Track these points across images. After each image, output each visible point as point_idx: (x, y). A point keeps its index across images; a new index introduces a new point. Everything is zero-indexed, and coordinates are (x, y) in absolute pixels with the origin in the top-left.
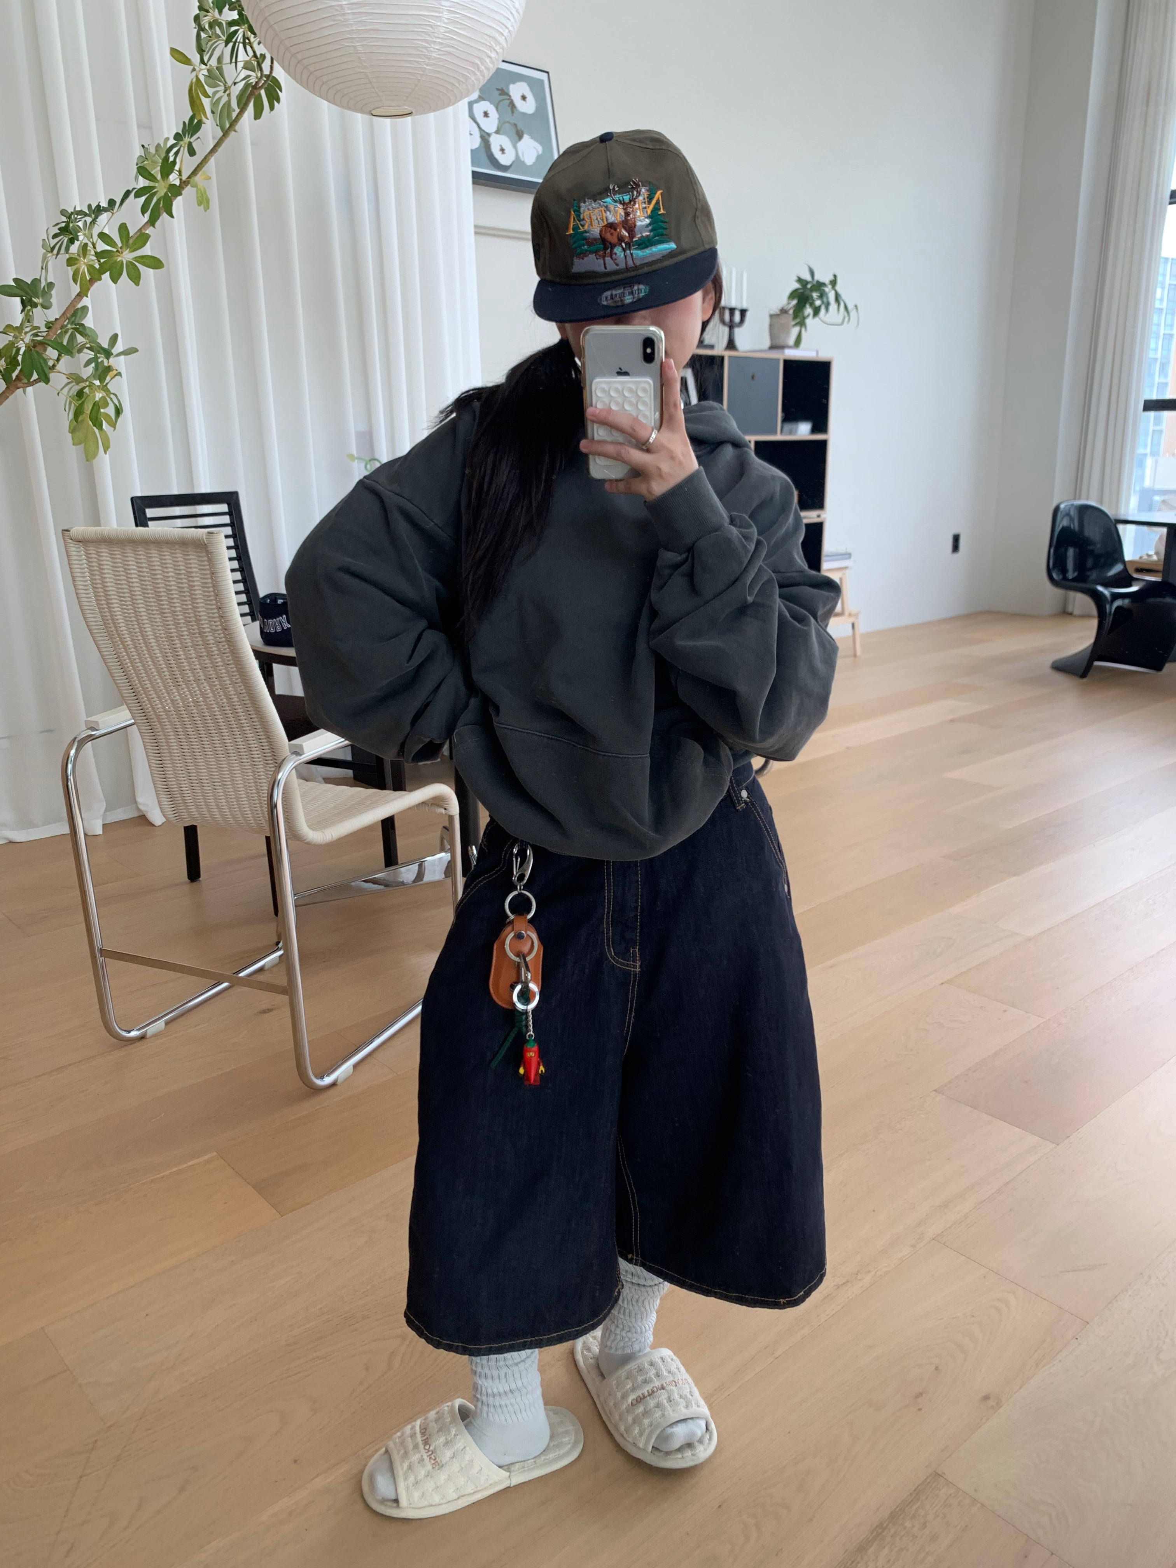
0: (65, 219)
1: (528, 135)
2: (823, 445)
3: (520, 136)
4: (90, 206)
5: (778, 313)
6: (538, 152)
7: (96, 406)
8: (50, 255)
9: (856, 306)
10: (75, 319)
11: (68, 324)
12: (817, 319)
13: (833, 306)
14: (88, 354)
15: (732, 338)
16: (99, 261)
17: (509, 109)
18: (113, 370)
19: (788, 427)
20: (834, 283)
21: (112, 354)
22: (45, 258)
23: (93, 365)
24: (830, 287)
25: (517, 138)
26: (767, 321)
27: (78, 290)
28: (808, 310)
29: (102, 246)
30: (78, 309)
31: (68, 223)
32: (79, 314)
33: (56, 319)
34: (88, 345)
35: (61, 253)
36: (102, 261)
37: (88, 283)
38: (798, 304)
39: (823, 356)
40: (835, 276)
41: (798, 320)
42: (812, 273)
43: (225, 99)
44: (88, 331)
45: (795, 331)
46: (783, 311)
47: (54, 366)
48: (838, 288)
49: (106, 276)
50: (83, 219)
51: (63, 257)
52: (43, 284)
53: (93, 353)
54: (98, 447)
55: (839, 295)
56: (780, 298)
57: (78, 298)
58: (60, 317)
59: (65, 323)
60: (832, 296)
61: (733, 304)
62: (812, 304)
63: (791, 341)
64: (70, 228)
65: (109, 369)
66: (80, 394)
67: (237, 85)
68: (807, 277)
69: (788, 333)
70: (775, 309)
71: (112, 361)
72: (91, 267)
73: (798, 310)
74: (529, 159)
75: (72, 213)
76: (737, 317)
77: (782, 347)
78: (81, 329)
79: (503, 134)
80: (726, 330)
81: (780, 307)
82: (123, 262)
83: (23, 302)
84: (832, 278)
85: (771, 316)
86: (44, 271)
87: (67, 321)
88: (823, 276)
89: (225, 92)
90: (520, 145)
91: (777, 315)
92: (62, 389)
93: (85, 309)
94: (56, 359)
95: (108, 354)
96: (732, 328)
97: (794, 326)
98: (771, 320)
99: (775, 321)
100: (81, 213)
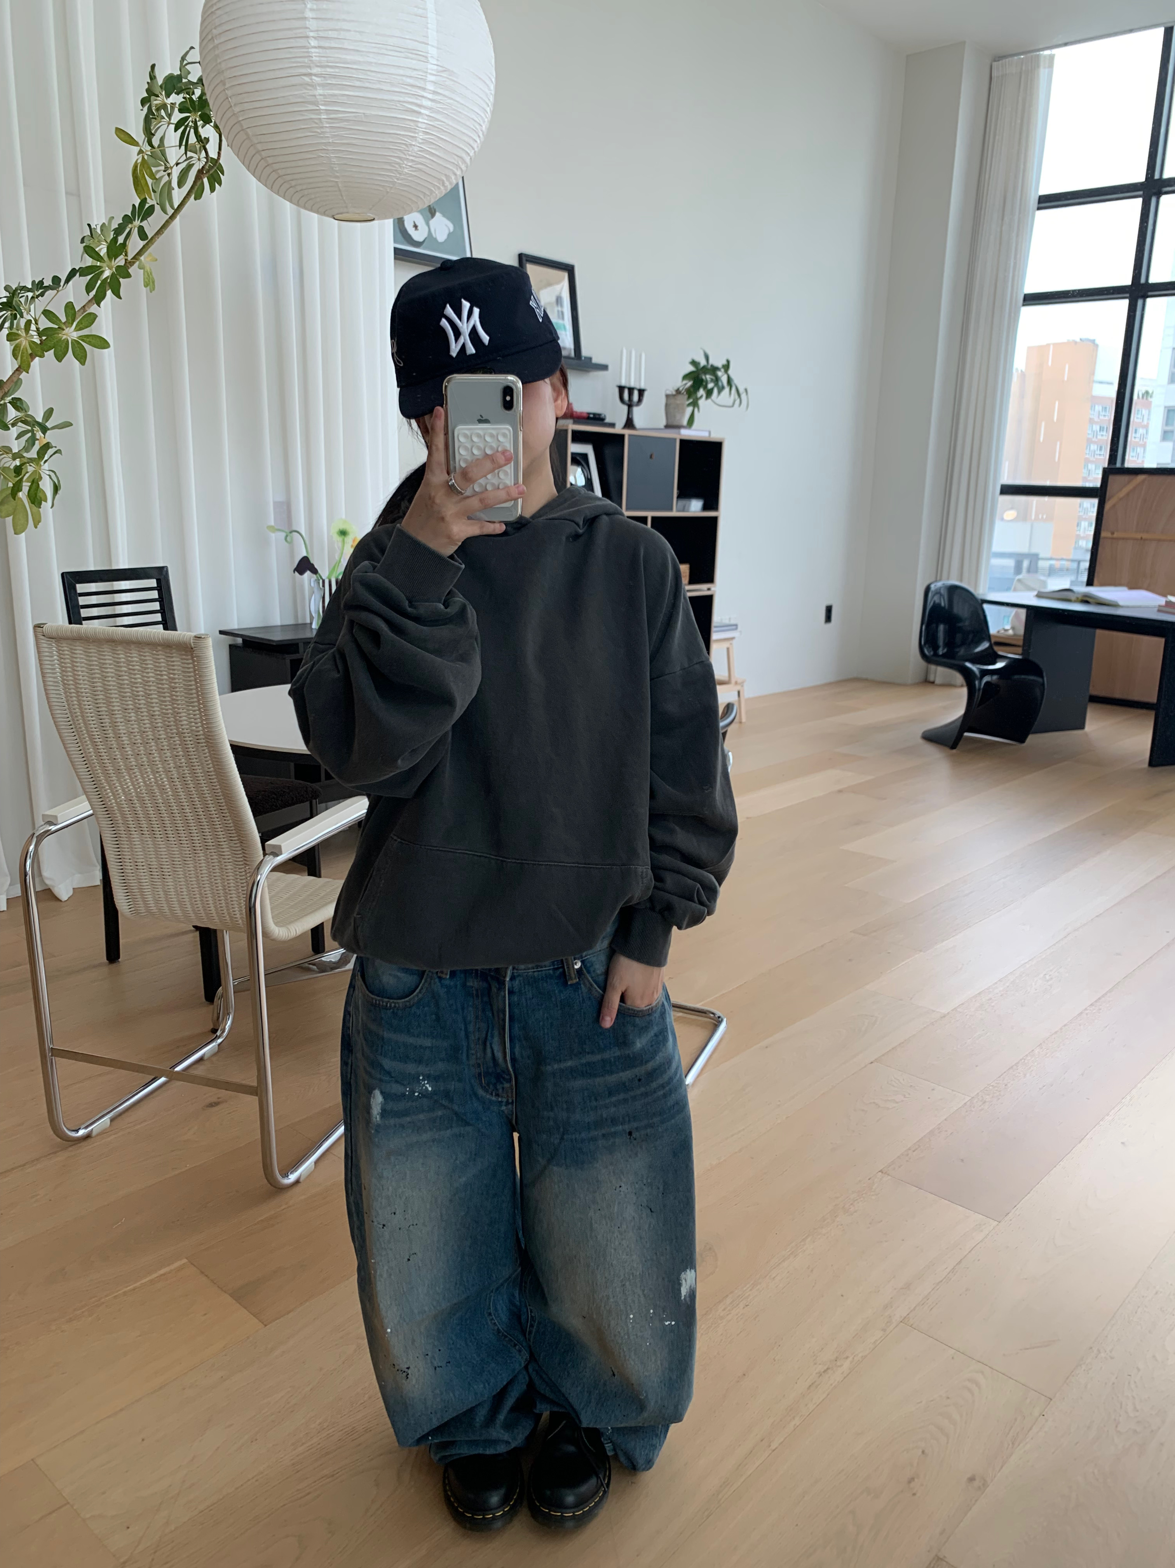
0: (8, 295)
1: (441, 212)
2: (715, 520)
3: (433, 215)
4: (33, 282)
5: (674, 393)
6: (449, 230)
9: (746, 390)
12: (709, 401)
13: (727, 389)
14: (21, 427)
15: (630, 416)
16: (42, 338)
19: (682, 502)
20: (727, 367)
21: (48, 429)
23: (26, 438)
24: (723, 370)
25: (430, 215)
26: (663, 401)
27: (18, 364)
28: (701, 392)
29: (44, 323)
31: (11, 297)
34: (22, 419)
36: (44, 338)
37: (29, 359)
38: (692, 386)
39: (715, 437)
40: (728, 362)
41: (691, 400)
42: (707, 358)
43: (166, 178)
44: (20, 404)
45: (689, 410)
46: (678, 392)
48: (730, 372)
49: (49, 353)
50: (25, 294)
51: (5, 332)
54: (27, 521)
55: (732, 380)
56: (676, 380)
57: (17, 372)
60: (724, 379)
61: (632, 385)
62: (705, 387)
63: (685, 422)
64: (13, 303)
66: (18, 470)
67: (179, 166)
68: (703, 363)
69: (683, 412)
70: (671, 390)
71: (50, 436)
72: (32, 344)
73: (691, 392)
74: (441, 237)
75: (16, 289)
76: (636, 397)
77: (679, 427)
78: (17, 404)
80: (625, 408)
81: (676, 388)
82: (68, 341)
84: (725, 362)
85: (667, 396)
88: (717, 361)
89: (165, 172)
90: (432, 222)
91: (674, 396)
93: (22, 383)
95: (44, 429)
96: (630, 406)
97: (689, 405)
98: (667, 400)
99: (672, 401)
100: (24, 288)
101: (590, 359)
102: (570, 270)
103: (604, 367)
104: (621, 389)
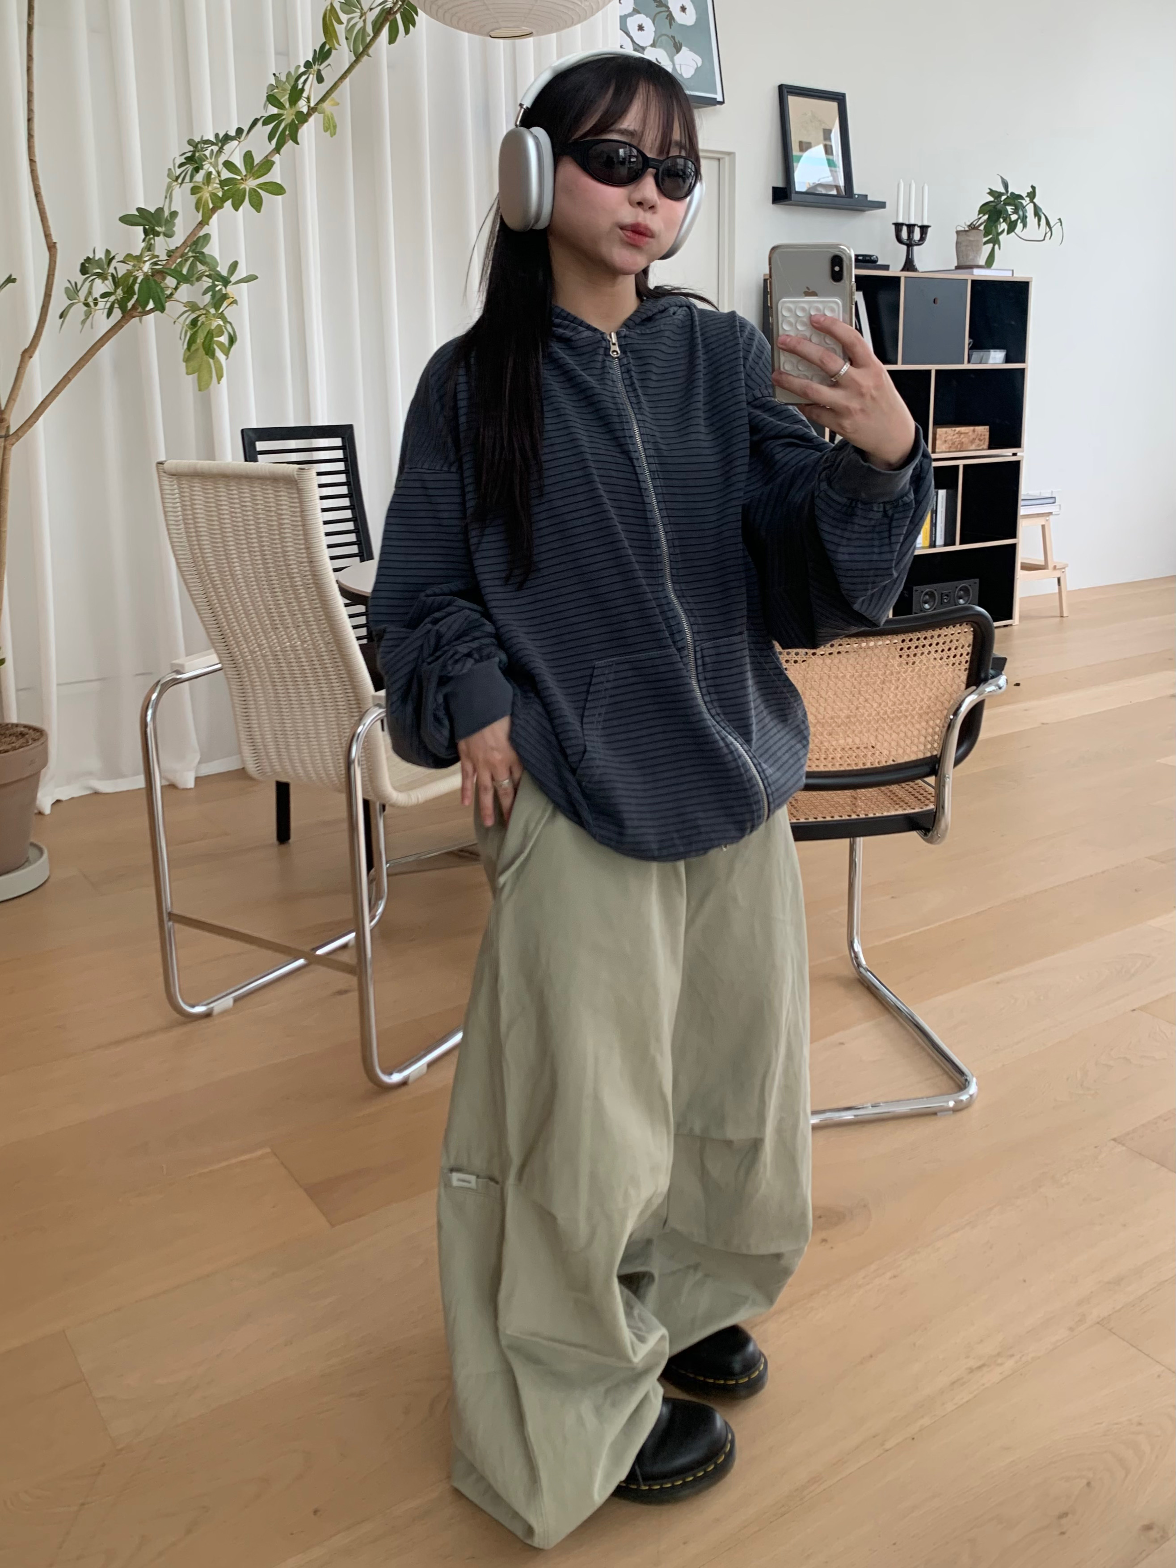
0: (192, 149)
1: (686, 46)
2: (1020, 374)
3: (678, 48)
4: (217, 135)
5: (967, 228)
6: (697, 64)
7: (210, 335)
8: (175, 183)
9: (1058, 221)
10: (196, 247)
11: (188, 251)
13: (1032, 221)
14: (207, 282)
15: (910, 258)
16: (223, 189)
17: (667, 21)
18: (229, 298)
19: (976, 355)
20: (1032, 195)
21: (230, 282)
22: (169, 188)
23: (210, 293)
24: (1027, 199)
25: (675, 51)
26: (953, 237)
27: (200, 219)
28: (1002, 226)
29: (226, 174)
30: (200, 237)
31: (194, 152)
32: (201, 240)
33: (177, 248)
34: (207, 273)
35: (185, 181)
36: (226, 188)
37: (210, 212)
38: (990, 218)
39: (1016, 278)
40: (1034, 189)
41: (989, 237)
42: (1006, 186)
43: (360, 24)
44: (208, 260)
45: (987, 248)
46: (973, 227)
47: (172, 294)
48: (1037, 201)
49: (228, 204)
50: (210, 149)
51: (188, 186)
52: (167, 213)
53: (211, 281)
54: (211, 377)
55: (1040, 210)
56: (969, 213)
57: (200, 226)
58: (181, 245)
59: (186, 251)
60: (1030, 210)
61: (912, 222)
62: (1007, 220)
63: (982, 261)
64: (196, 158)
65: (225, 297)
66: (194, 322)
67: (373, 10)
68: (1000, 189)
69: (978, 251)
70: (964, 225)
71: (230, 290)
72: (213, 195)
73: (990, 226)
74: (688, 70)
75: (199, 142)
76: (917, 235)
77: (971, 267)
78: (201, 258)
79: (660, 47)
80: (905, 247)
81: (968, 223)
82: (246, 189)
83: (146, 232)
84: (1029, 190)
85: (958, 232)
86: (168, 200)
87: (188, 248)
88: (1020, 189)
89: (360, 18)
90: (678, 56)
91: (966, 231)
92: (178, 318)
93: (207, 237)
94: (174, 287)
95: (226, 282)
96: (910, 245)
97: (985, 243)
98: (957, 239)
99: (963, 238)
100: (208, 142)
101: (866, 196)
102: (839, 99)
103: (882, 205)
104: (898, 226)
